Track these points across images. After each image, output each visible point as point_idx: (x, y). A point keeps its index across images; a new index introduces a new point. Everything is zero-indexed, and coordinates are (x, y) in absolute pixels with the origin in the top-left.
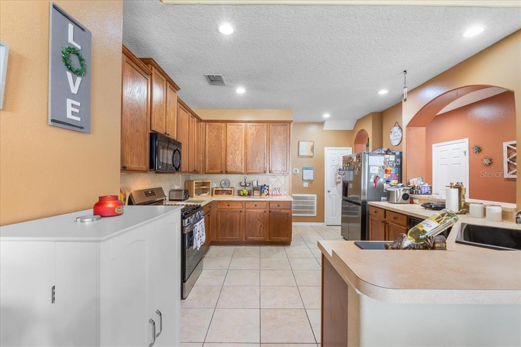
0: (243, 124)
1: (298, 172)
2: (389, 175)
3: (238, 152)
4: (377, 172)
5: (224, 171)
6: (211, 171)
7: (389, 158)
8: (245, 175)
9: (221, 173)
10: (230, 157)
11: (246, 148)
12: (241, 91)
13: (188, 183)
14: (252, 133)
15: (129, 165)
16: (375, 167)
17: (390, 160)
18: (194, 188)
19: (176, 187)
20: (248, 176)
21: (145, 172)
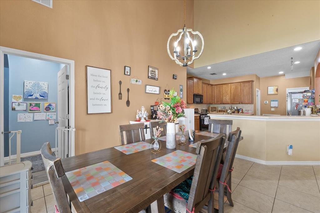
0: (230, 84)
1: (267, 103)
2: (307, 103)
3: (227, 96)
4: (298, 102)
5: (222, 103)
6: (217, 103)
7: (306, 95)
8: (231, 105)
9: (221, 104)
10: (224, 98)
11: (231, 94)
12: (224, 74)
13: (209, 108)
14: (234, 88)
15: (189, 102)
16: (296, 99)
17: (307, 95)
18: (210, 109)
19: (204, 109)
20: (232, 105)
21: (192, 104)
